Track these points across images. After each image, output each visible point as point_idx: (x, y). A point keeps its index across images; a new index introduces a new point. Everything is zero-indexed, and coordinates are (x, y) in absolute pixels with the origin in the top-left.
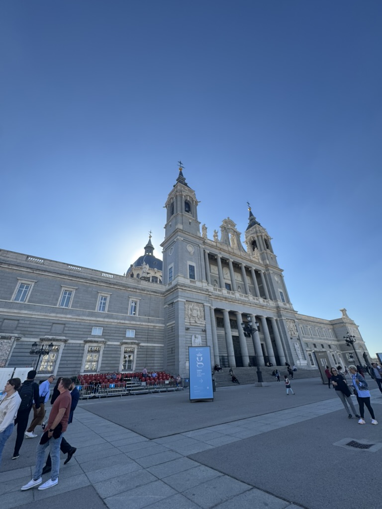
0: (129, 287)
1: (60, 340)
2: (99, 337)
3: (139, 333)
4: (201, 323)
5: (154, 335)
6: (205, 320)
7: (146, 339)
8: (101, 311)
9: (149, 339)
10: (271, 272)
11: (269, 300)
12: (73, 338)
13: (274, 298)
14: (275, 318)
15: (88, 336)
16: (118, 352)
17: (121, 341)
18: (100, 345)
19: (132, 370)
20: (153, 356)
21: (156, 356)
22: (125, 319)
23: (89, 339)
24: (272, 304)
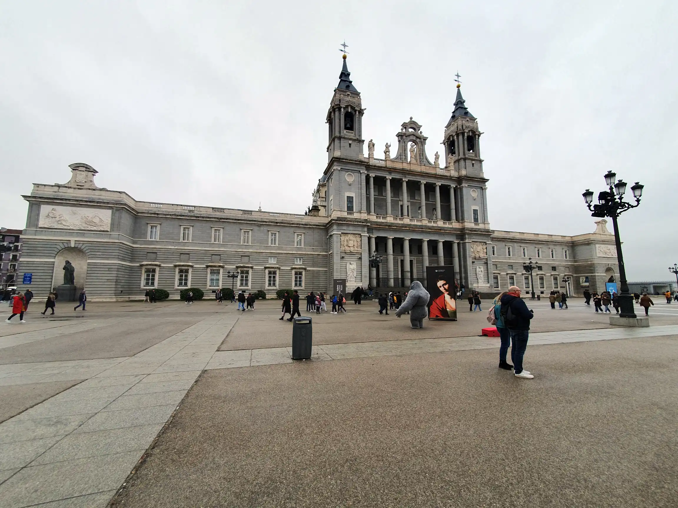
0: (293, 224)
1: (248, 267)
2: (275, 264)
3: (306, 261)
4: (357, 252)
5: (319, 261)
6: (361, 249)
7: (312, 265)
8: (273, 245)
9: (314, 265)
10: (465, 186)
11: (454, 221)
12: (256, 265)
13: (461, 218)
14: (457, 242)
15: (267, 263)
16: (290, 274)
17: (291, 267)
18: (276, 270)
20: (318, 277)
21: (320, 277)
22: (292, 251)
23: (267, 266)
24: (455, 225)
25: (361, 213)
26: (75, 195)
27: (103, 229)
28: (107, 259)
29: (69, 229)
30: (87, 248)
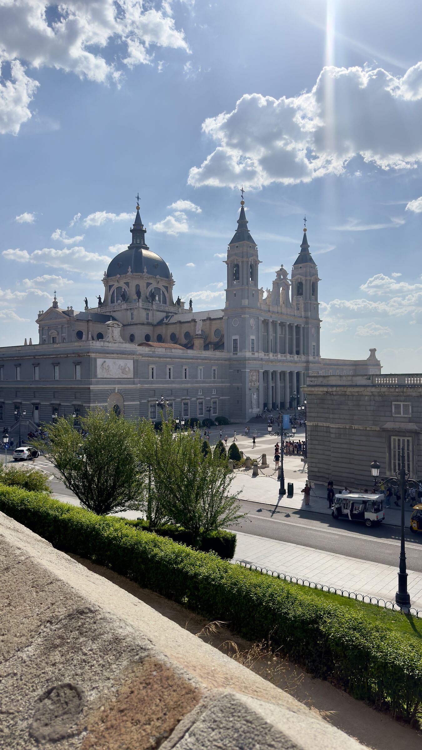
1: (188, 399)
3: (218, 391)
4: (257, 384)
5: (226, 391)
6: (259, 382)
7: (221, 394)
8: (200, 380)
9: (223, 394)
10: (310, 326)
11: (302, 355)
13: (306, 353)
14: (303, 372)
15: (197, 395)
17: (211, 396)
18: (203, 400)
19: (216, 413)
20: (225, 404)
22: (211, 383)
23: (198, 397)
24: (303, 358)
25: (259, 353)
26: (113, 349)
27: (130, 377)
28: (133, 401)
29: (113, 378)
30: (124, 393)
